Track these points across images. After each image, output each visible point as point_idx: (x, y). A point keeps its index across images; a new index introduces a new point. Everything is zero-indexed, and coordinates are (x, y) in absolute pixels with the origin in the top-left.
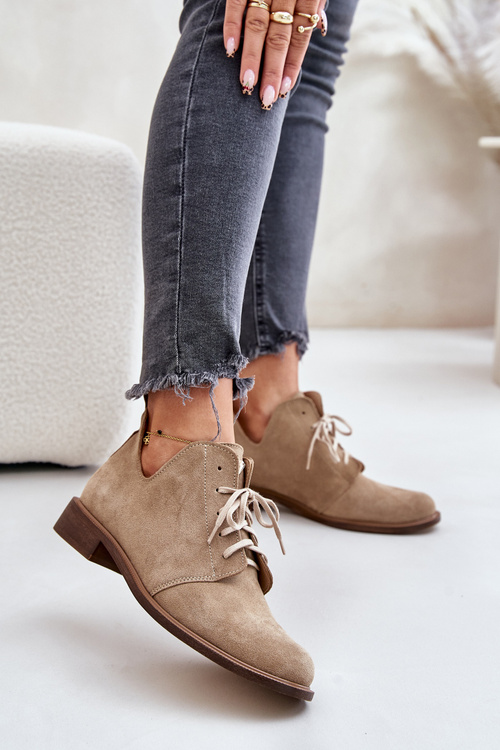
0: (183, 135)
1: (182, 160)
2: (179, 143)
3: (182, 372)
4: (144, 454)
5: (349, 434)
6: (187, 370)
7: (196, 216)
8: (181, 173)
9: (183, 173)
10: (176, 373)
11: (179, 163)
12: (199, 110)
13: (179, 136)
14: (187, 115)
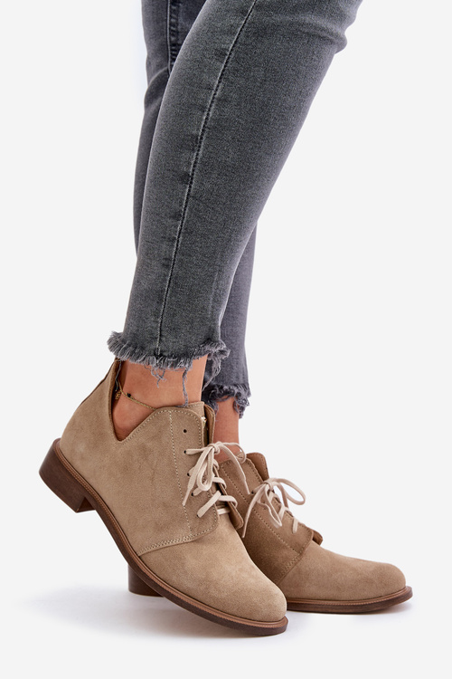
0: (203, 123)
1: (196, 148)
2: (198, 129)
3: (161, 355)
4: (116, 413)
5: (302, 503)
6: (165, 354)
7: (199, 211)
8: (193, 162)
9: (195, 162)
10: (155, 354)
11: (193, 150)
12: (225, 100)
13: (200, 122)
14: (212, 102)
